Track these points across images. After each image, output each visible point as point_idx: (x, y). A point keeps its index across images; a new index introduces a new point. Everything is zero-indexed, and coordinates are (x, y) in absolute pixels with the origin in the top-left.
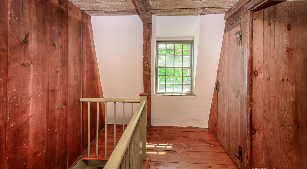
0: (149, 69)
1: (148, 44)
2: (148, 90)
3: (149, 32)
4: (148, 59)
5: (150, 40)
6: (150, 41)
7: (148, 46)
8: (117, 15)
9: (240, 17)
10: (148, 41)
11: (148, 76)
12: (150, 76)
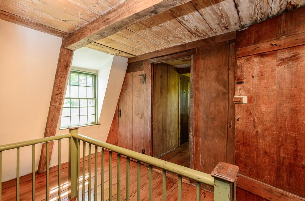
0: (61, 100)
1: (65, 72)
2: (53, 126)
3: (69, 59)
4: (61, 88)
5: (68, 67)
6: (67, 69)
7: (64, 74)
8: (23, 25)
9: (144, 65)
10: (66, 69)
11: (58, 108)
12: (60, 109)
